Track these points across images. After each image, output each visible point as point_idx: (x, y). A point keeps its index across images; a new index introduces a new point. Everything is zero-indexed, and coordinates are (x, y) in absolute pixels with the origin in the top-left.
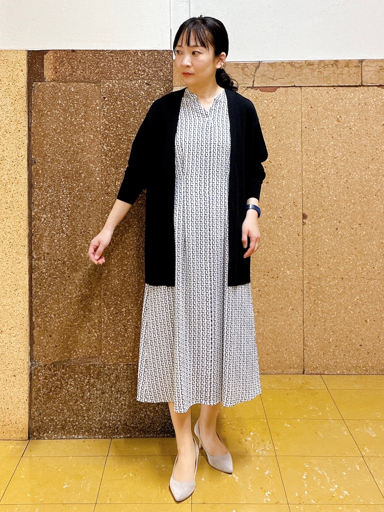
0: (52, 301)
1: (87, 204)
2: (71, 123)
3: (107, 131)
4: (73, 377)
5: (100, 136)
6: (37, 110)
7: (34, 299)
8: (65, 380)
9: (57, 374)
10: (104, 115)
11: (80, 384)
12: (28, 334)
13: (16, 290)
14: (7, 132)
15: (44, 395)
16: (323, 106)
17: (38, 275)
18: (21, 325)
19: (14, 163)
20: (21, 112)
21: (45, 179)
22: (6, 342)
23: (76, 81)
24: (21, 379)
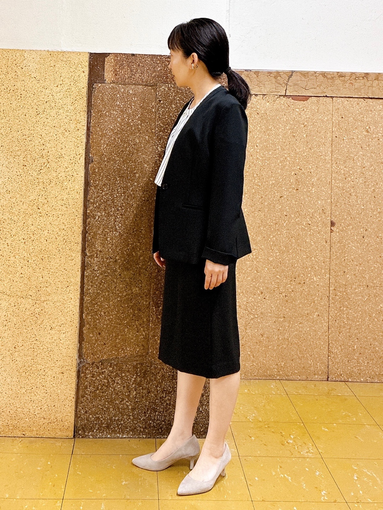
0: (102, 299)
1: (140, 204)
2: (128, 124)
3: (162, 133)
4: (120, 375)
5: (154, 138)
6: (96, 110)
7: (86, 296)
8: (112, 379)
9: (104, 372)
10: (159, 117)
11: (126, 382)
12: (77, 332)
13: (68, 287)
14: (66, 131)
15: (90, 392)
16: (354, 117)
17: (90, 272)
18: (71, 322)
19: (71, 161)
20: (81, 112)
21: (101, 178)
22: (56, 339)
23: (135, 84)
24: (69, 376)
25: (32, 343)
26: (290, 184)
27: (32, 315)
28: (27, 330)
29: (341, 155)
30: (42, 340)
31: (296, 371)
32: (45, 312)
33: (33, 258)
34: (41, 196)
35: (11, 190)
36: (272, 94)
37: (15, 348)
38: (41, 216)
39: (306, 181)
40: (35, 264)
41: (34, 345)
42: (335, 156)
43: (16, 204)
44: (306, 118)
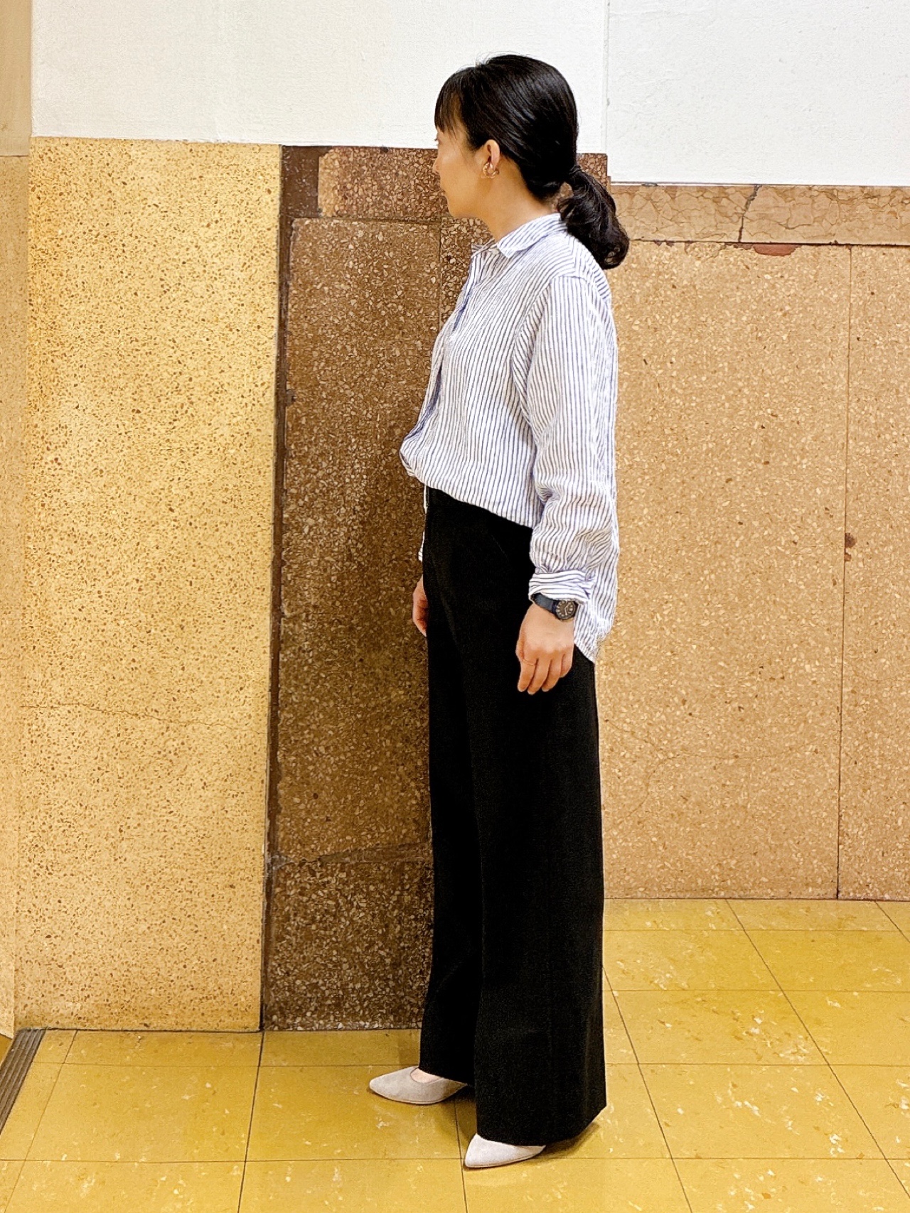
0: (321, 716)
1: (405, 497)
2: (375, 312)
4: (365, 890)
6: (300, 282)
7: (282, 711)
8: (346, 897)
9: (328, 882)
10: (447, 296)
11: (379, 905)
12: (265, 792)
13: (241, 689)
14: (231, 330)
15: (297, 929)
16: (898, 291)
17: (292, 655)
18: (250, 769)
19: (245, 401)
20: (264, 285)
21: (313, 438)
22: (215, 809)
23: (387, 219)
24: (246, 893)
25: (162, 818)
26: (750, 449)
27: (160, 756)
28: (148, 791)
29: (869, 380)
30: (184, 812)
31: (764, 879)
32: (190, 749)
33: (160, 624)
34: (176, 481)
35: (105, 468)
36: (708, 239)
37: (121, 831)
38: (177, 528)
39: (786, 443)
40: (165, 638)
41: (165, 823)
42: (856, 383)
43: (119, 500)
44: (788, 296)
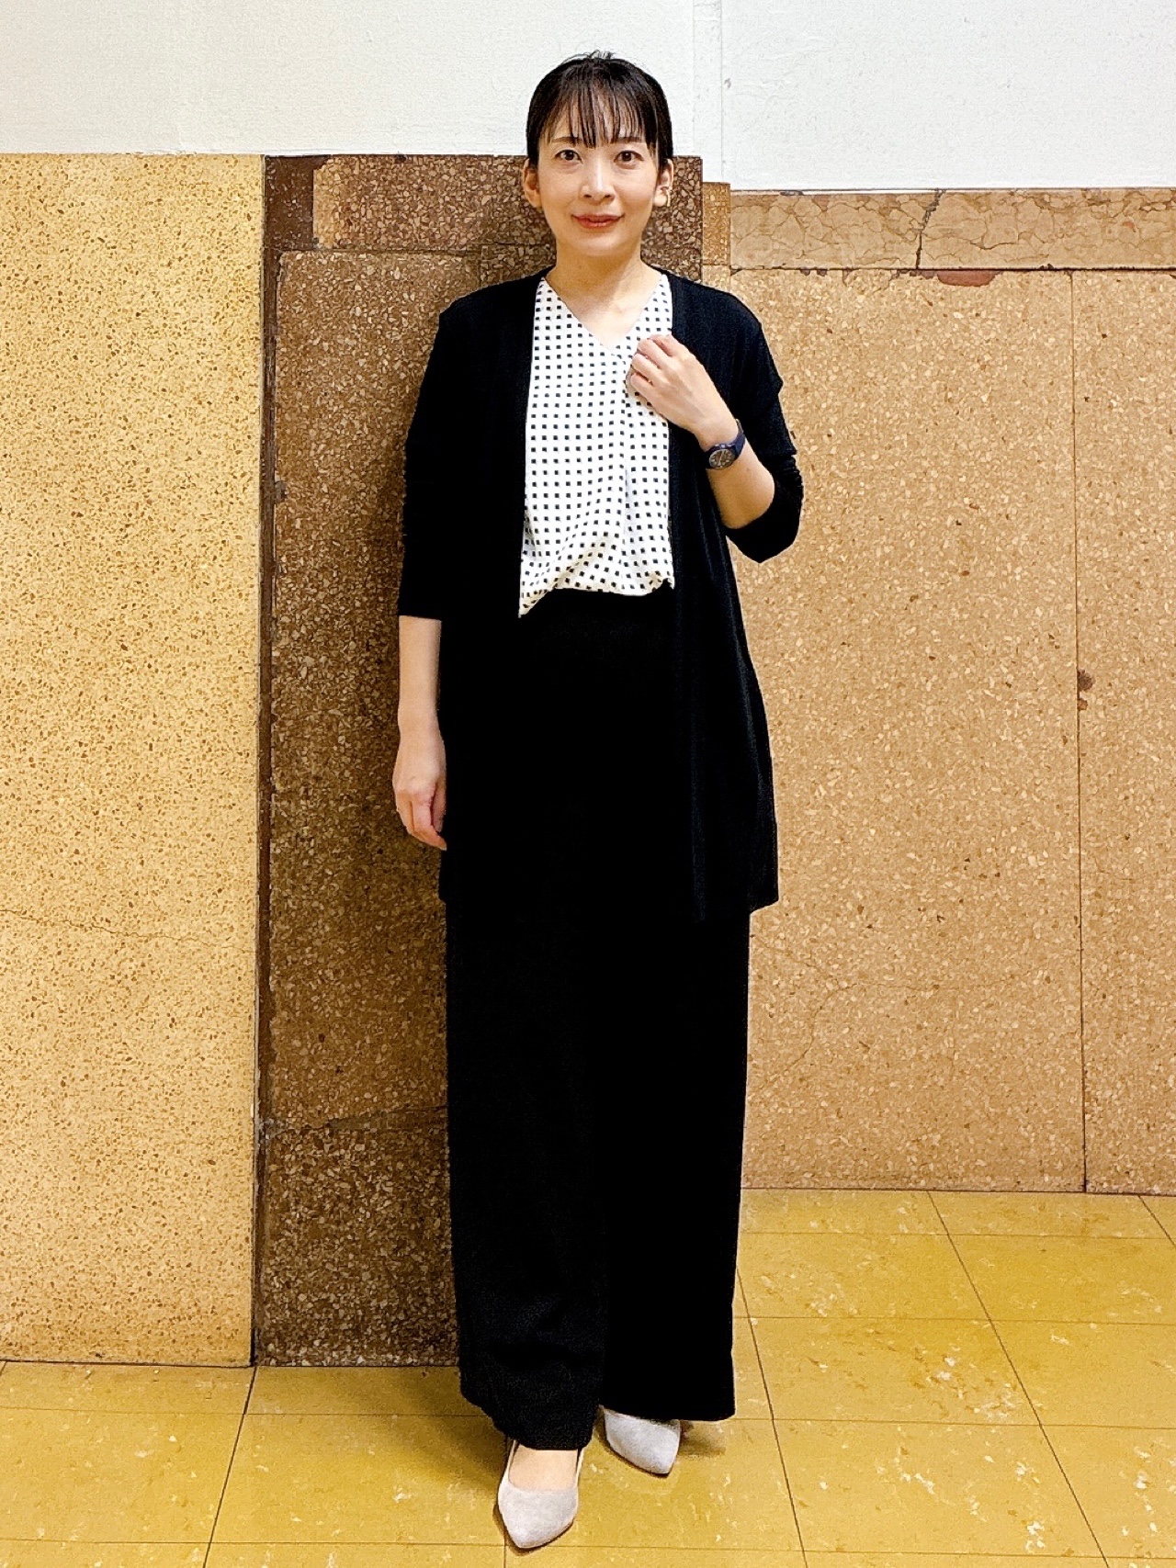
0: (327, 929)
2: (393, 373)
4: (390, 1168)
6: (290, 336)
7: (275, 920)
8: (366, 1179)
9: (341, 1157)
11: (410, 1190)
12: (254, 1032)
13: (220, 891)
14: (200, 403)
15: (299, 1222)
16: (1140, 332)
17: (287, 844)
18: (233, 1001)
19: (219, 498)
20: (244, 341)
21: (311, 547)
22: (187, 1055)
23: (407, 250)
24: (230, 1172)
25: (117, 1067)
26: (942, 554)
27: (114, 982)
28: (98, 1030)
29: (1103, 457)
30: (145, 1058)
31: (980, 1163)
32: (152, 972)
33: (111, 803)
34: (130, 608)
35: (38, 592)
36: (873, 266)
37: (63, 1084)
38: (132, 671)
39: (992, 546)
40: (118, 822)
41: (120, 1074)
42: (1085, 461)
43: (54, 634)
44: (987, 341)
